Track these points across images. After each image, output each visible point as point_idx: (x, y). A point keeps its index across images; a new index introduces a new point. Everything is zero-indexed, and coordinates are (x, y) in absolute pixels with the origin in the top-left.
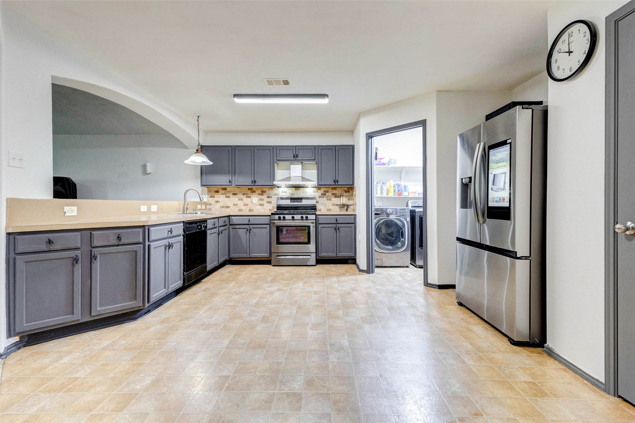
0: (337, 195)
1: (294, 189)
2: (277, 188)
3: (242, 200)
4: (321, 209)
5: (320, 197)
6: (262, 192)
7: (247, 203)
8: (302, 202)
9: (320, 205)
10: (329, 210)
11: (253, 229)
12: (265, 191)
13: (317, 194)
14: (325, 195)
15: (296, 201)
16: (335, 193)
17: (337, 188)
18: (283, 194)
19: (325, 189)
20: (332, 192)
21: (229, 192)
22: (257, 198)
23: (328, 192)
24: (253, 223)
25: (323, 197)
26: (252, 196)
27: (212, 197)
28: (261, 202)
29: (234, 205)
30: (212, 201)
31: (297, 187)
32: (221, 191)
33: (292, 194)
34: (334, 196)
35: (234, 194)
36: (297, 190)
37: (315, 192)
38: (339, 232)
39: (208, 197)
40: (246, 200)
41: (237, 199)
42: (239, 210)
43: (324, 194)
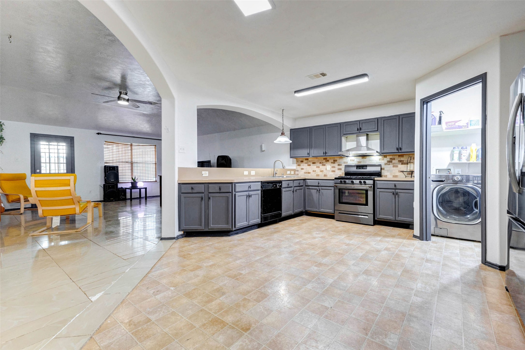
0: (404, 162)
1: (361, 157)
2: (346, 157)
3: (319, 167)
4: (387, 175)
5: (386, 164)
6: (334, 161)
7: (322, 170)
8: (367, 169)
9: (386, 172)
10: (396, 176)
11: (322, 190)
12: (337, 160)
13: (383, 161)
14: (392, 162)
15: (361, 168)
16: (401, 160)
17: (404, 156)
18: (351, 162)
19: (391, 157)
20: (399, 160)
21: (310, 161)
22: (330, 165)
23: (394, 159)
24: (322, 185)
25: (389, 164)
26: (326, 164)
27: (299, 165)
28: (334, 169)
29: (313, 171)
30: (299, 168)
31: (364, 156)
32: (305, 161)
33: (359, 162)
34: (401, 163)
35: (314, 163)
36: (364, 158)
37: (381, 160)
38: (398, 197)
39: (296, 166)
40: (322, 168)
41: (316, 167)
42: (317, 175)
43: (390, 162)
